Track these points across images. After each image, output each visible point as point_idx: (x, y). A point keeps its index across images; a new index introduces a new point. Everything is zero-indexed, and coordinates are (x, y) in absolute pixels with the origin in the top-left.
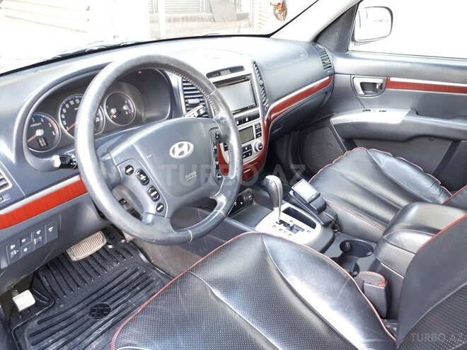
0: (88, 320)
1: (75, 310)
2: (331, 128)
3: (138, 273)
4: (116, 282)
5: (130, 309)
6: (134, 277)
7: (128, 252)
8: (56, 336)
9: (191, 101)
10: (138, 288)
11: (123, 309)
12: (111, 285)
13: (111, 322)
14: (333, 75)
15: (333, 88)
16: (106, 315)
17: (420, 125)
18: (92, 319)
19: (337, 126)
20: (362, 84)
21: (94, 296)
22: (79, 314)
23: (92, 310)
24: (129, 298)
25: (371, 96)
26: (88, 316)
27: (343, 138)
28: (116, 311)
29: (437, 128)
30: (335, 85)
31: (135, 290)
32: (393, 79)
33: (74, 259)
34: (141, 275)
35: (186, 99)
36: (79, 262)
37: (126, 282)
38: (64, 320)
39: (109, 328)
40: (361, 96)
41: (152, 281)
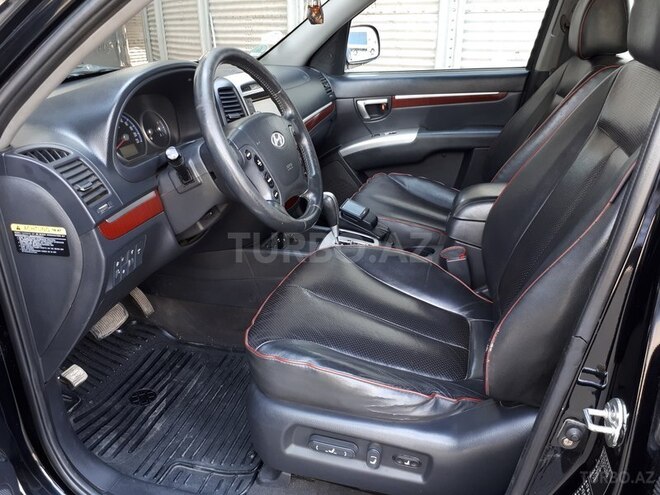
0: (132, 409)
1: (109, 403)
2: (341, 161)
3: (169, 353)
4: (146, 366)
5: (180, 386)
6: (166, 356)
7: (147, 332)
8: (103, 431)
9: (231, 116)
10: (178, 367)
11: (172, 389)
12: (142, 371)
13: (164, 402)
14: (334, 99)
15: (336, 115)
16: (153, 399)
17: (433, 140)
18: (140, 407)
19: (346, 157)
20: (367, 106)
21: (126, 386)
22: (118, 407)
23: (132, 400)
24: (173, 377)
25: (378, 120)
26: (130, 406)
27: (355, 170)
28: (164, 392)
29: (450, 140)
30: (339, 112)
31: (174, 369)
32: (397, 97)
33: (100, 336)
34: (173, 354)
35: (226, 113)
36: (105, 340)
37: (159, 364)
38: (103, 415)
39: (166, 408)
40: (368, 120)
41: (190, 356)
